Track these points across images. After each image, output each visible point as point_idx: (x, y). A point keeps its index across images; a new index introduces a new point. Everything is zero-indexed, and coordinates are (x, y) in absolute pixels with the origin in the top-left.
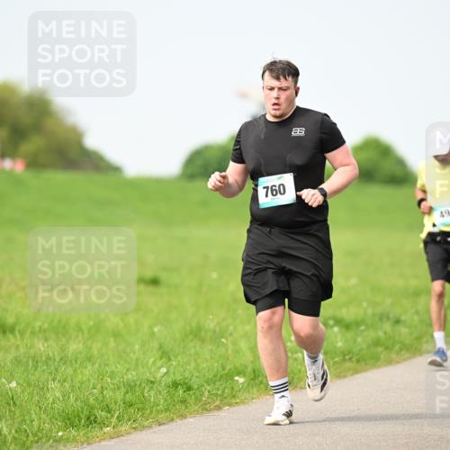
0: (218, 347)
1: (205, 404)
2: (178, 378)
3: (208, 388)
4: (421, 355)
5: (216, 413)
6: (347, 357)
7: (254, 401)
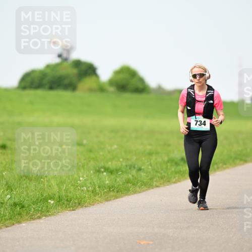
0: (39, 183)
1: (32, 215)
2: (17, 200)
3: (34, 206)
4: (153, 188)
5: (38, 221)
6: (111, 189)
7: (59, 214)
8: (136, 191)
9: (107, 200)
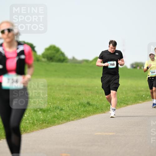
4: (70, 121)
6: (44, 122)
8: (59, 123)
9: (41, 129)
